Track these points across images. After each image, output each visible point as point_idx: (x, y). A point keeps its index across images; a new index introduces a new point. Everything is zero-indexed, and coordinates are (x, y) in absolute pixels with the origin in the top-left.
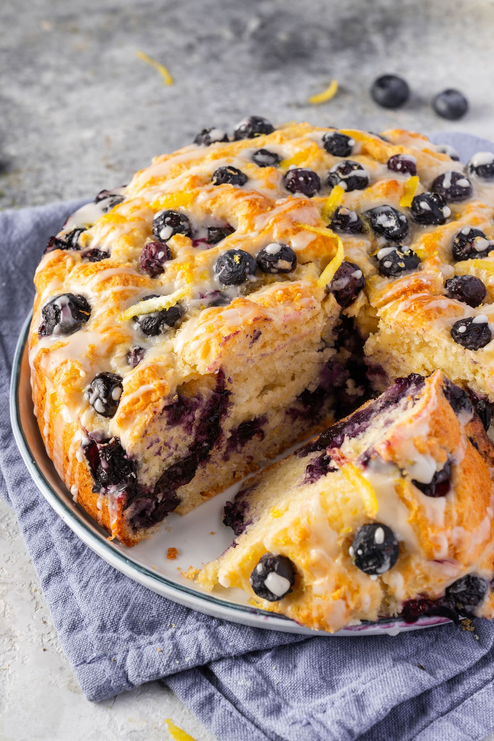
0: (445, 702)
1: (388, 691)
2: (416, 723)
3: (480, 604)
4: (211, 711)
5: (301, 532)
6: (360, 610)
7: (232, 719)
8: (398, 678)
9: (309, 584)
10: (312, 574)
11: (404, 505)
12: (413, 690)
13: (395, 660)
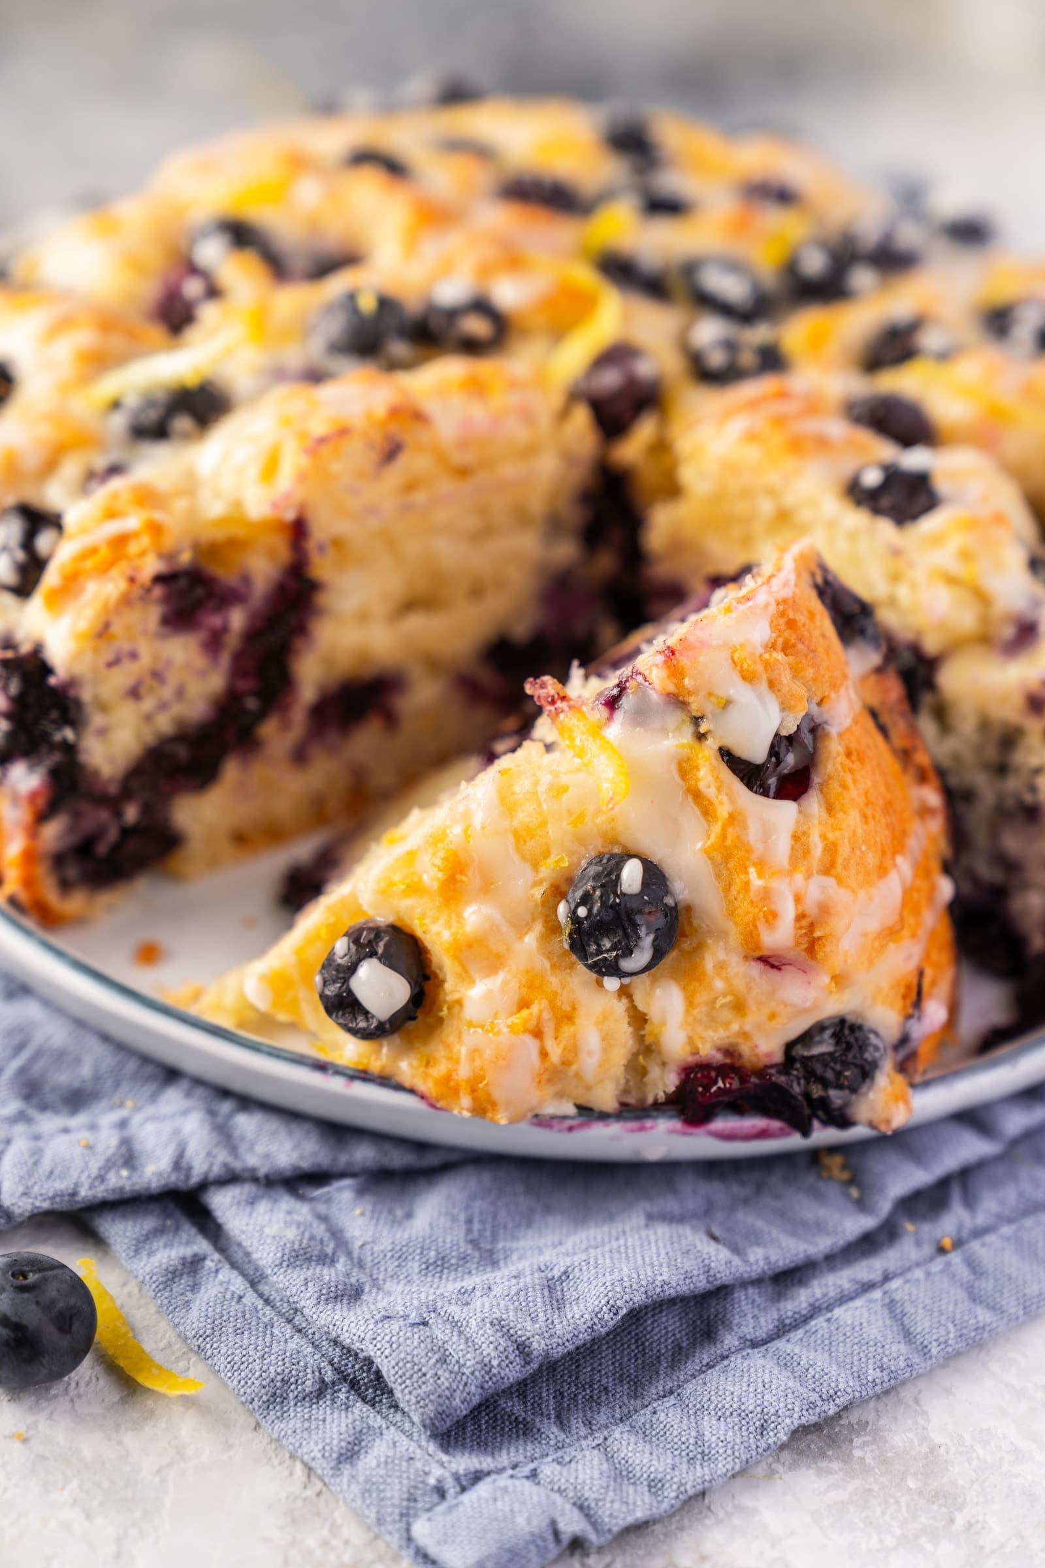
0: (762, 1320)
1: (625, 1269)
2: (687, 1359)
3: (864, 1089)
4: (192, 1291)
5: (445, 859)
6: (574, 1068)
7: (240, 1307)
8: (654, 1249)
9: (456, 996)
10: (465, 970)
11: (697, 810)
12: (688, 1276)
13: (651, 1218)
